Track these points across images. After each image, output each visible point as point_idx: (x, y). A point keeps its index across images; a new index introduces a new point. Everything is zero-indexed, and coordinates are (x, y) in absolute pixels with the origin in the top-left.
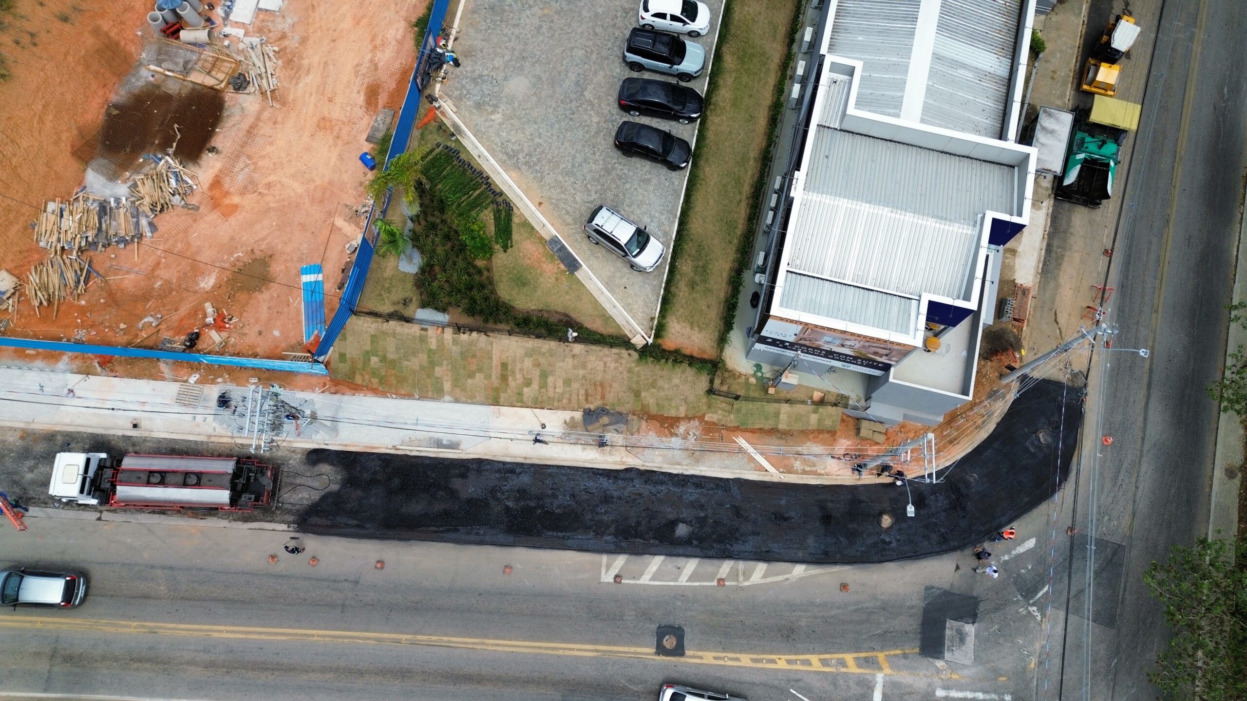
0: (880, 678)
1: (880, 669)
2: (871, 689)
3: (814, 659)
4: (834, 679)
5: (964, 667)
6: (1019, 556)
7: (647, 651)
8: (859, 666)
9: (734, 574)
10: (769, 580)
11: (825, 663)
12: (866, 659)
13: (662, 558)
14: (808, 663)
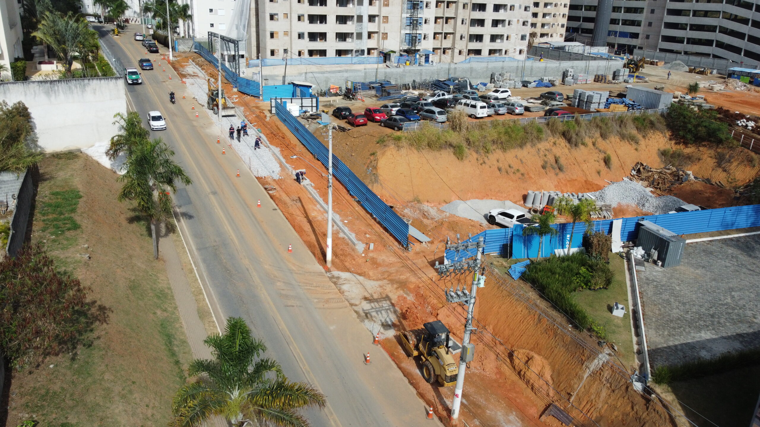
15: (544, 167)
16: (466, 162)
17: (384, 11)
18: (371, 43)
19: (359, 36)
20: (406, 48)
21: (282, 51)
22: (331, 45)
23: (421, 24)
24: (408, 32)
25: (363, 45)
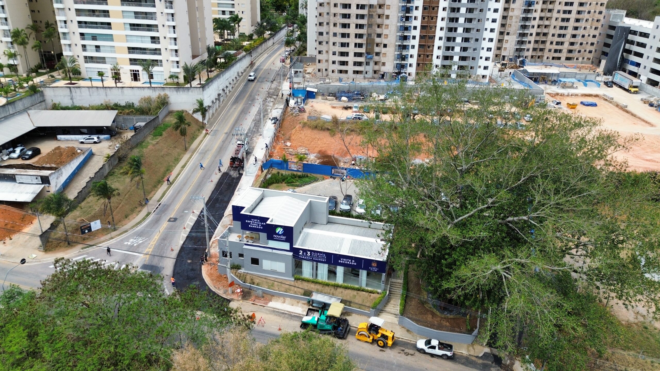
0: (141, 255)
1: (144, 256)
4: (146, 246)
7: (172, 216)
8: (147, 251)
9: (186, 231)
10: (181, 236)
11: (152, 245)
12: (148, 253)
13: (196, 219)
14: (154, 242)
16: (334, 138)
17: (384, 50)
18: (376, 68)
19: (368, 64)
20: (397, 71)
21: (324, 70)
22: (351, 68)
23: (407, 58)
24: (398, 62)
25: (370, 68)
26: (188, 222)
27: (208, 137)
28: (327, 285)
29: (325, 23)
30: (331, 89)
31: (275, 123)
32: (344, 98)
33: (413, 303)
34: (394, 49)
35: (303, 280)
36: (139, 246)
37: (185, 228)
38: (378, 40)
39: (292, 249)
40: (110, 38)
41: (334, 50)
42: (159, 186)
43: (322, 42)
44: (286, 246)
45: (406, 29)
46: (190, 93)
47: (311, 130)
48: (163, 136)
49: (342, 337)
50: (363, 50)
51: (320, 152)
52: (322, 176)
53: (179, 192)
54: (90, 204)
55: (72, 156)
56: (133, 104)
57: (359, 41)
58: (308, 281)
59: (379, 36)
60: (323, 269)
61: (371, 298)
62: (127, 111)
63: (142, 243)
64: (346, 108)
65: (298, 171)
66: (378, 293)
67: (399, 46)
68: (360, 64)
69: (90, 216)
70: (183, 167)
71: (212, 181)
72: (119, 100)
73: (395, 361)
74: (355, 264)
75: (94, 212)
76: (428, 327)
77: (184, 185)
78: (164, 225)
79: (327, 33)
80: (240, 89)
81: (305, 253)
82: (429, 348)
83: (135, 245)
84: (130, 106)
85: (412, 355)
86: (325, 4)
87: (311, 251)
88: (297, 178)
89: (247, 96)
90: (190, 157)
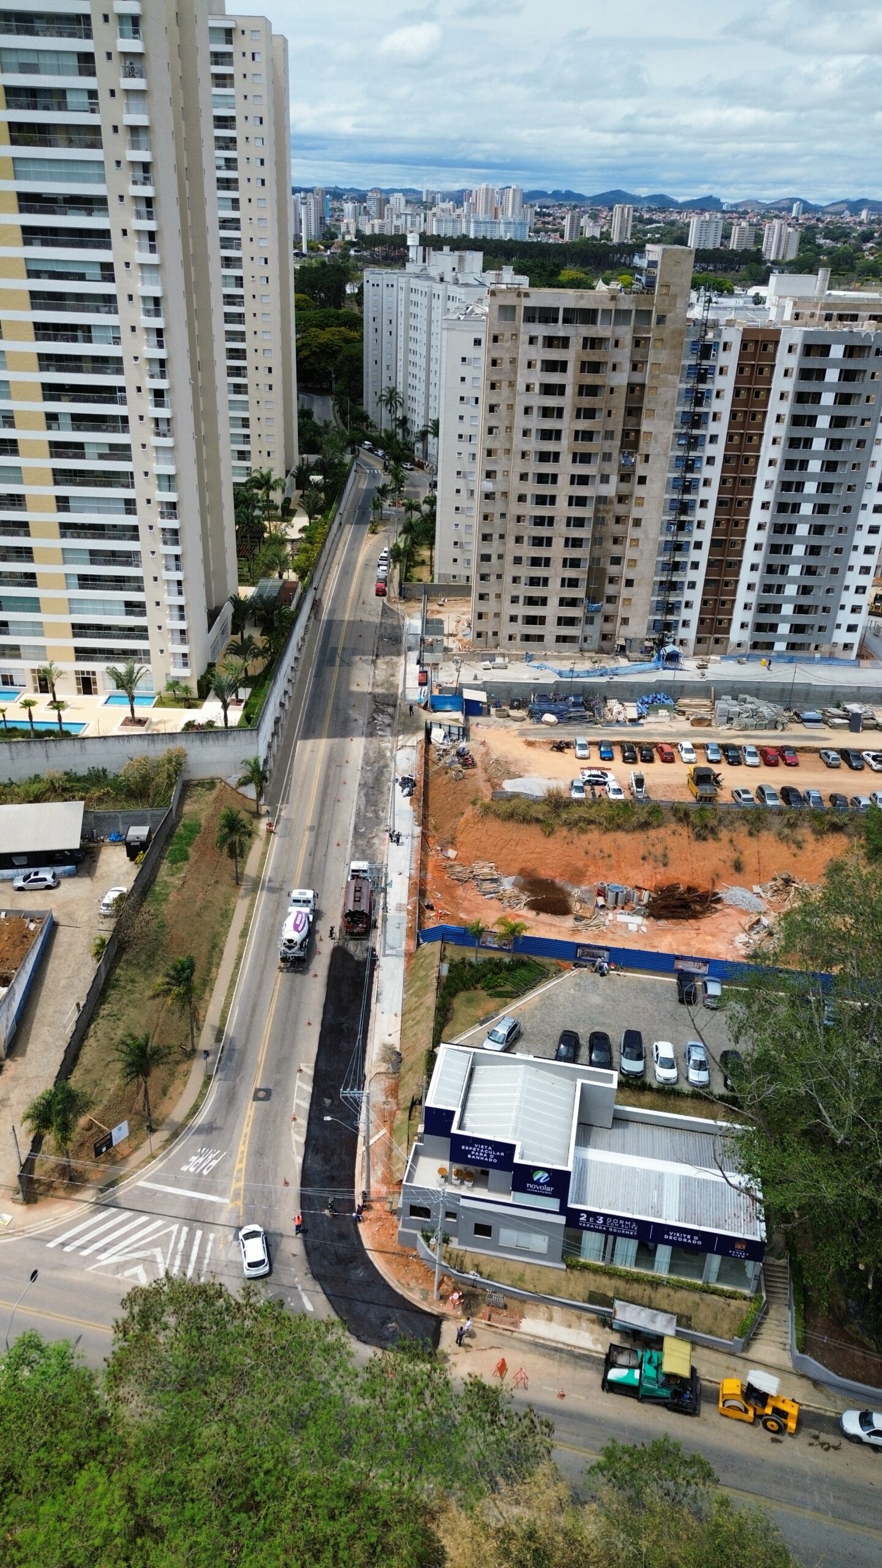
0: (227, 1201)
1: (232, 1201)
2: (221, 1195)
3: (243, 1165)
4: (229, 1175)
5: (227, 1253)
6: (300, 1298)
7: (258, 1084)
8: (235, 1190)
9: (299, 1126)
10: (294, 1144)
11: (240, 1171)
12: (239, 1194)
13: (310, 1090)
14: (241, 1161)
15: (644, 858)
16: (551, 840)
17: (625, 592)
18: (608, 627)
19: (590, 621)
20: (656, 636)
21: (490, 634)
22: (551, 630)
23: (679, 608)
24: (658, 618)
25: (594, 631)
26: (296, 1101)
27: (275, 841)
28: (637, 1280)
29: (496, 536)
30: (516, 691)
31: (410, 794)
32: (549, 718)
33: (819, 1320)
34: (650, 590)
35: (585, 1267)
36: (213, 1173)
37: (295, 1119)
38: (613, 570)
39: (564, 1210)
40: (33, 604)
41: (515, 593)
42: (207, 996)
43: (488, 575)
44: (554, 1204)
45: (678, 547)
46: (230, 742)
47: (499, 821)
48: (192, 860)
49: (691, 1411)
50: (579, 593)
51: (522, 872)
52: (554, 961)
53: (254, 1011)
54: (94, 1076)
55: (22, 942)
56: (104, 771)
57: (571, 573)
58: (596, 1270)
59: (616, 561)
60: (627, 1248)
61: (732, 1308)
62: (98, 794)
63: (218, 1166)
64: (560, 747)
65: (500, 949)
66: (745, 1298)
67: (661, 583)
68: (570, 622)
69: (101, 1107)
70: (244, 934)
71: (316, 976)
72: (75, 765)
73: (806, 1468)
74: (700, 1243)
75: (107, 1098)
76: (858, 1380)
77: (260, 987)
78: (250, 1110)
79: (500, 557)
80: (308, 687)
81: (591, 1219)
82: (869, 1434)
83: (205, 1172)
84: (97, 776)
85: (836, 1448)
86: (498, 496)
87: (605, 1216)
88: (504, 974)
89: (329, 709)
90: (252, 905)
